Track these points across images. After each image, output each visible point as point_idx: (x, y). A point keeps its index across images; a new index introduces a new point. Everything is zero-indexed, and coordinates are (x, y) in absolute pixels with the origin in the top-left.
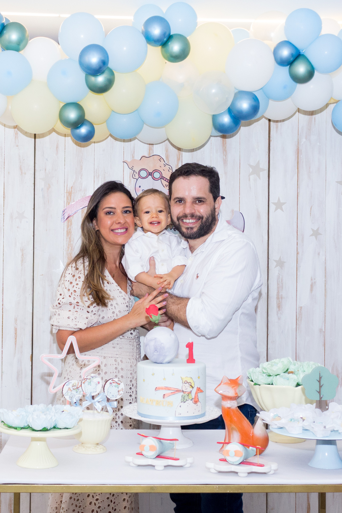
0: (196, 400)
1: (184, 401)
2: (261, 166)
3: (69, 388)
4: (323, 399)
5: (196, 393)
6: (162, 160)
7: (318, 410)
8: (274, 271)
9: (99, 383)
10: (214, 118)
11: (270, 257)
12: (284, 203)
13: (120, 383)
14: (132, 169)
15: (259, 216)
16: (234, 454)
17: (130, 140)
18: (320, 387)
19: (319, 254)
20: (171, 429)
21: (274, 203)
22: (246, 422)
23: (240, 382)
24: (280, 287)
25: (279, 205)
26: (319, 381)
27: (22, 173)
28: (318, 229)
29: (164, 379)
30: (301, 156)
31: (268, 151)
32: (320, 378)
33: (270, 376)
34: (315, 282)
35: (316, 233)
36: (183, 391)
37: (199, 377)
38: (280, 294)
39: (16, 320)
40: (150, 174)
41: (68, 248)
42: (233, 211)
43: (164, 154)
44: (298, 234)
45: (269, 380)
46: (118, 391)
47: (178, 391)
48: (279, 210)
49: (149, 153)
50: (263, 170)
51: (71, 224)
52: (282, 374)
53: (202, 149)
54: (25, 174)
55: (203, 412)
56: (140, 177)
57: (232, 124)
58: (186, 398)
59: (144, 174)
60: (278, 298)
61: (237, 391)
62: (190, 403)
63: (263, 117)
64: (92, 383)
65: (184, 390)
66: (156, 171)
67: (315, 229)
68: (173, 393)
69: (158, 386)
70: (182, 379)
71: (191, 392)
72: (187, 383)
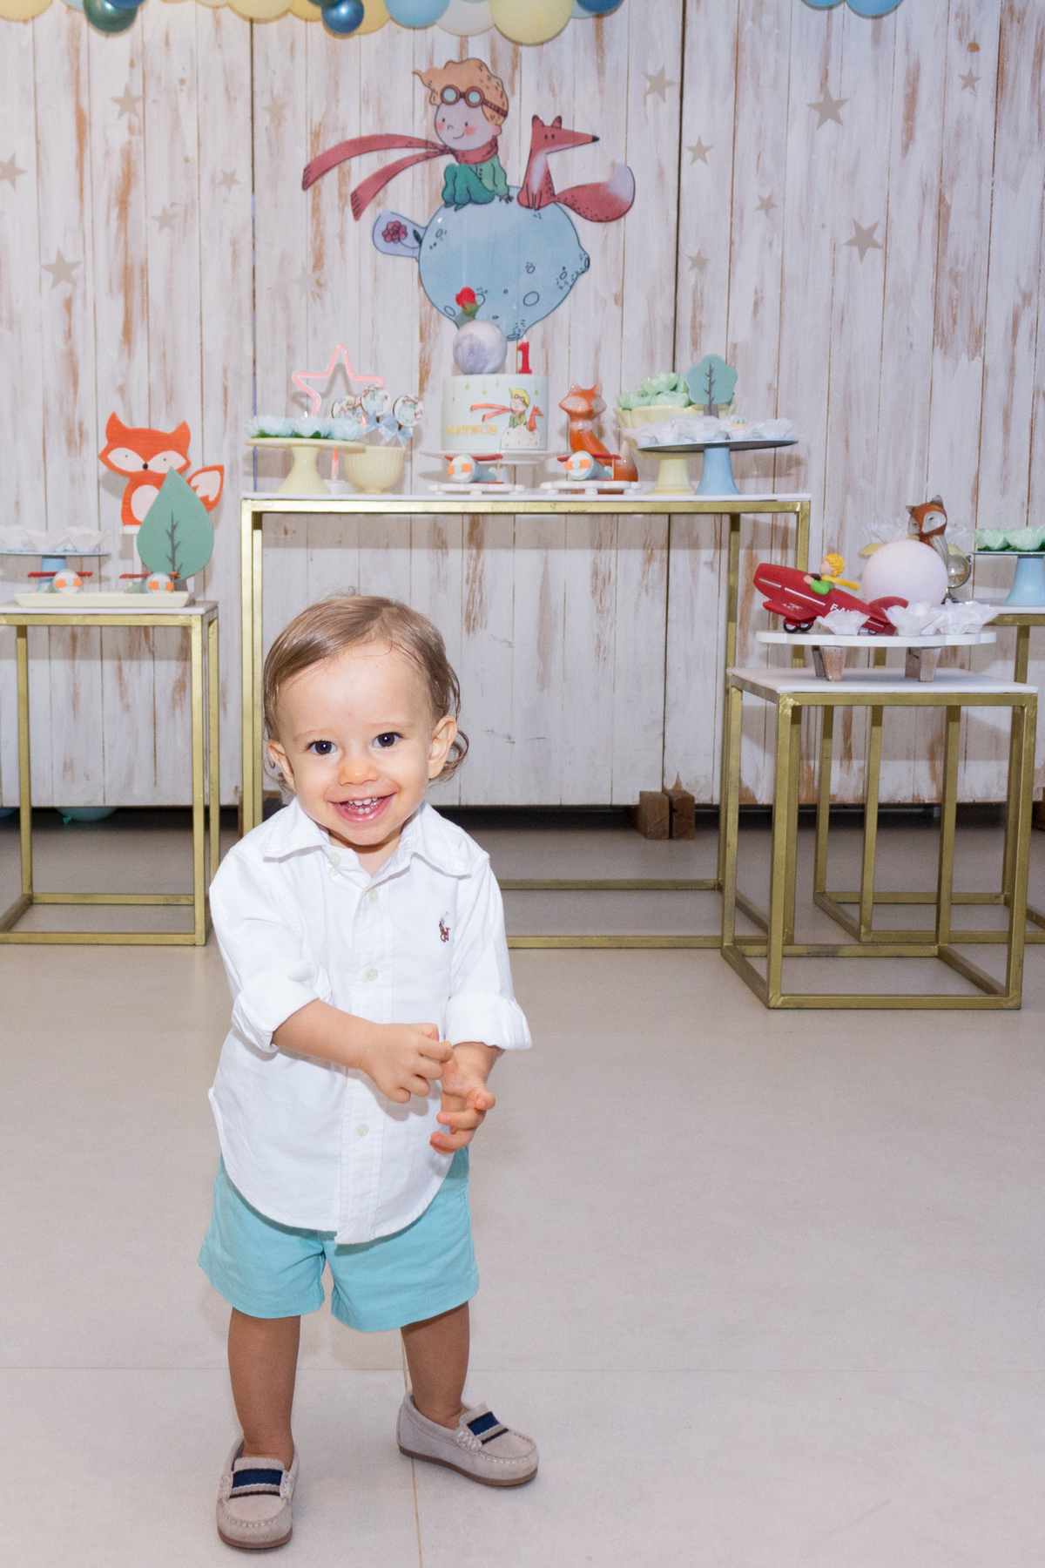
0: (532, 425)
1: (513, 424)
2: (668, 77)
3: (342, 409)
4: (714, 403)
5: (532, 415)
6: (484, 69)
8: (689, 277)
9: (386, 398)
11: (680, 251)
12: (708, 148)
13: (417, 401)
14: (429, 85)
15: (661, 175)
16: (579, 464)
17: (425, 26)
18: (711, 384)
19: (771, 244)
21: (690, 149)
23: (597, 393)
24: (698, 307)
25: (700, 152)
26: (710, 376)
27: (229, 97)
28: (771, 197)
29: (484, 393)
30: (743, 56)
31: (680, 46)
32: (711, 371)
33: (647, 395)
34: (762, 298)
35: (767, 205)
36: (512, 410)
37: (536, 393)
38: (698, 319)
39: (225, 371)
40: (462, 96)
41: (315, 237)
42: (613, 165)
43: (488, 56)
44: (734, 205)
46: (415, 415)
47: (504, 410)
48: (699, 162)
50: (671, 84)
51: (320, 193)
53: (559, 39)
54: (235, 99)
56: (443, 101)
58: (517, 420)
59: (450, 95)
60: (693, 328)
61: (593, 405)
62: (522, 428)
64: (376, 397)
65: (514, 408)
67: (766, 196)
68: (498, 413)
69: (474, 404)
70: (511, 393)
71: (523, 413)
72: (519, 397)
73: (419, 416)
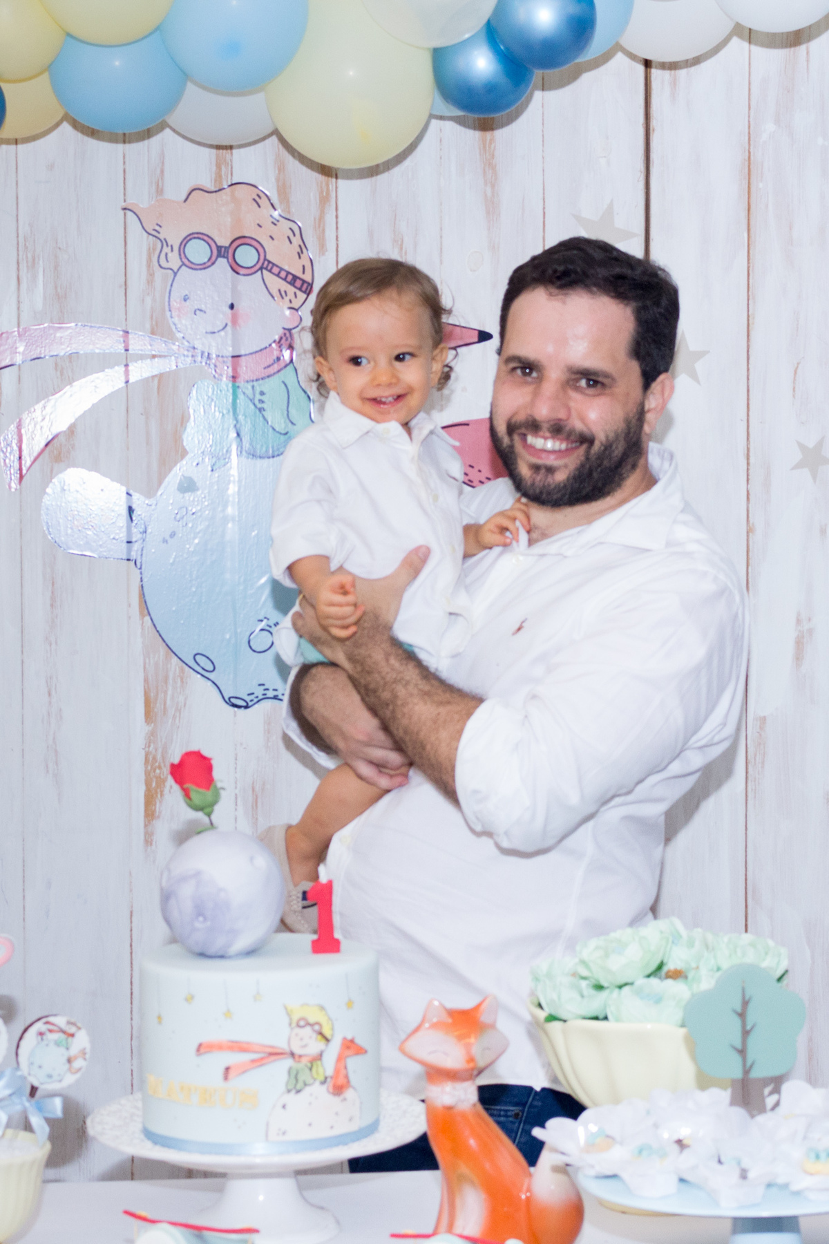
0: (341, 1081)
1: (296, 1085)
2: (618, 221)
4: (755, 1074)
5: (341, 1058)
6: (264, 202)
7: (739, 1112)
10: (439, 57)
12: (700, 354)
13: (72, 1030)
14: (154, 234)
17: (147, 134)
18: (746, 1033)
19: (823, 532)
20: (261, 1183)
22: (507, 1153)
23: (485, 1018)
26: (742, 1015)
28: (820, 444)
30: (761, 185)
31: (642, 167)
32: (745, 1003)
33: (599, 987)
34: (811, 631)
35: (813, 459)
36: (292, 1054)
37: (350, 1004)
40: (221, 252)
43: (273, 180)
44: (752, 460)
45: (596, 1002)
46: (69, 1061)
47: (275, 1054)
48: (684, 379)
49: (218, 177)
50: (627, 235)
52: (641, 981)
53: (408, 162)
55: (367, 1121)
56: (185, 262)
57: (503, 80)
58: (304, 1075)
59: (198, 251)
61: (476, 1051)
62: (318, 1093)
63: (618, 48)
65: (297, 1051)
66: (241, 240)
67: (811, 444)
68: (258, 1063)
69: (206, 1038)
70: (289, 1014)
71: (319, 1057)
72: (308, 1024)
73: (79, 1063)
